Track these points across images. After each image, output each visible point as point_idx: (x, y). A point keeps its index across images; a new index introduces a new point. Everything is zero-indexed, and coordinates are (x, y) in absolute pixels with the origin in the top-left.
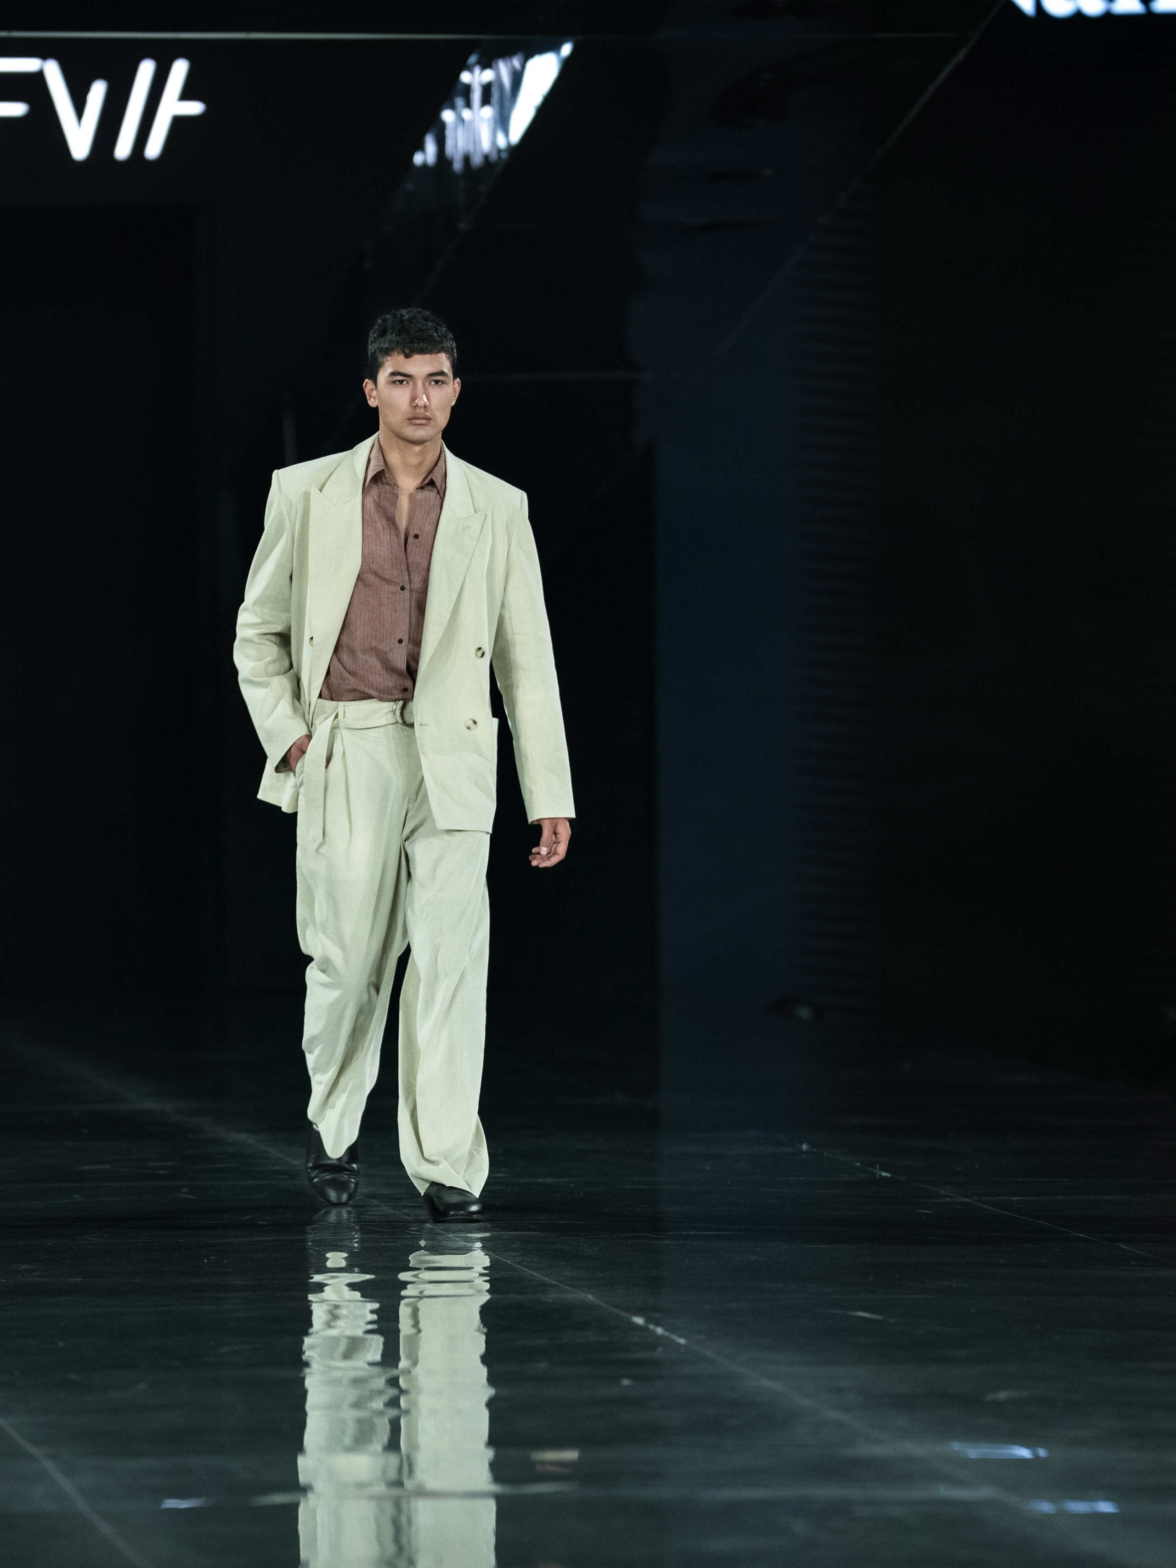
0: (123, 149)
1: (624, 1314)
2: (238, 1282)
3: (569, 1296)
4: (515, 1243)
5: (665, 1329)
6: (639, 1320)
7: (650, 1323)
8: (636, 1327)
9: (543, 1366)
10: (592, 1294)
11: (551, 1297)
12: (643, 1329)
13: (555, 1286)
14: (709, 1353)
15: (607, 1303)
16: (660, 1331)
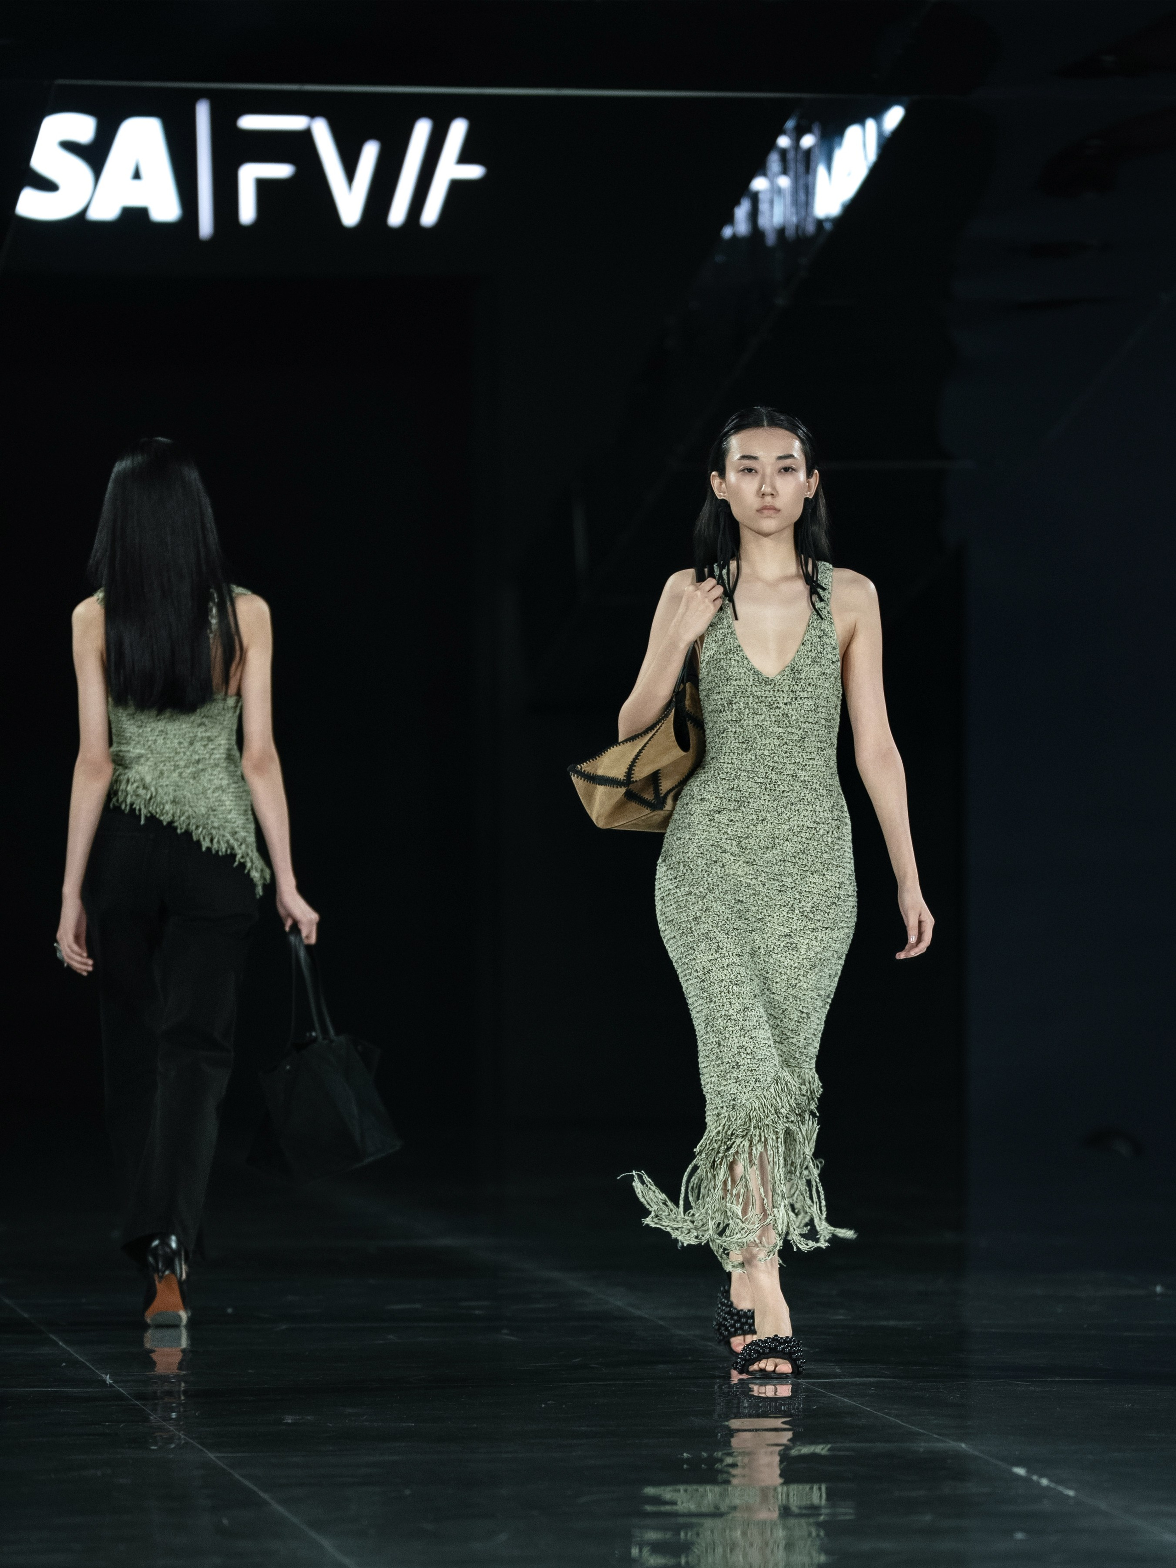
0: (397, 215)
1: (1003, 1465)
2: (583, 1428)
3: (940, 1445)
4: (870, 1389)
5: (1051, 1480)
6: (1020, 1471)
7: (1033, 1474)
8: (1018, 1477)
9: (928, 1518)
10: (966, 1443)
11: (921, 1446)
12: (1026, 1480)
13: (923, 1434)
14: (1103, 1506)
15: (983, 1452)
16: (1045, 1482)
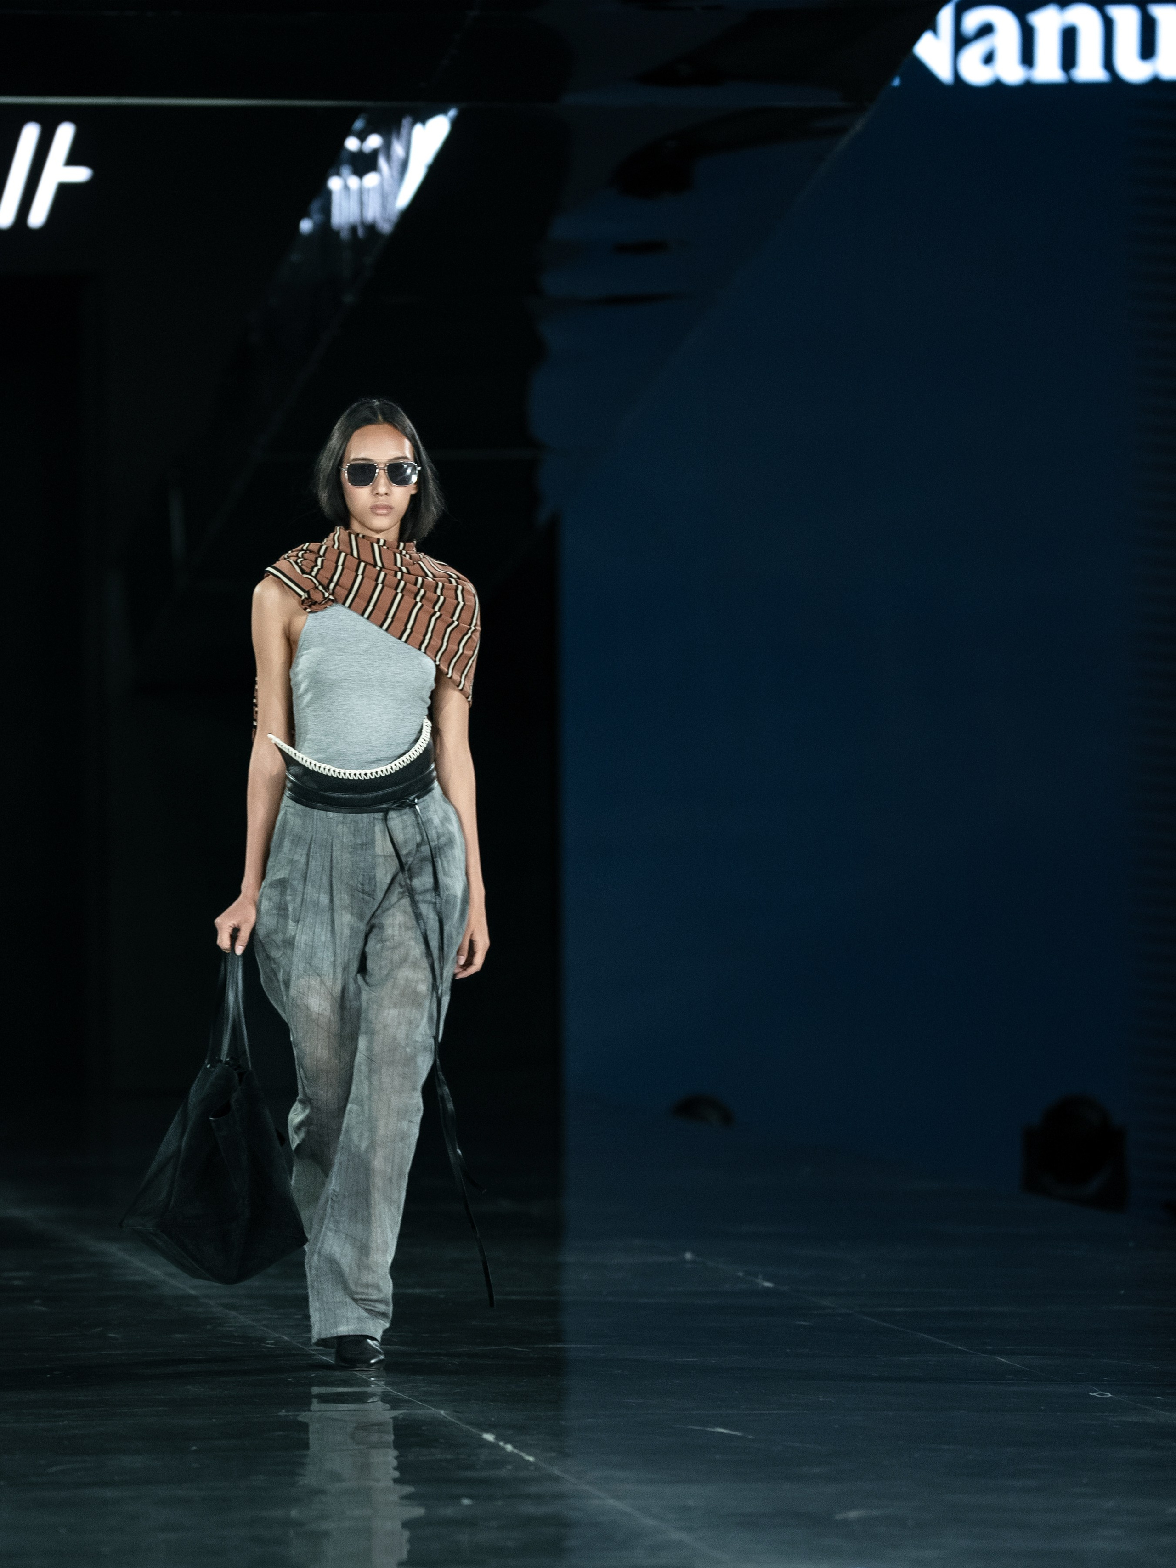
1: (475, 1431)
5: (515, 1446)
6: (489, 1437)
7: (501, 1440)
8: (487, 1443)
10: (445, 1409)
11: (401, 1413)
12: (493, 1446)
13: (408, 1401)
14: (557, 1472)
15: (459, 1419)
16: (509, 1448)
